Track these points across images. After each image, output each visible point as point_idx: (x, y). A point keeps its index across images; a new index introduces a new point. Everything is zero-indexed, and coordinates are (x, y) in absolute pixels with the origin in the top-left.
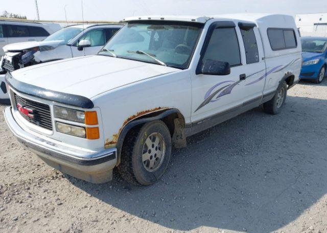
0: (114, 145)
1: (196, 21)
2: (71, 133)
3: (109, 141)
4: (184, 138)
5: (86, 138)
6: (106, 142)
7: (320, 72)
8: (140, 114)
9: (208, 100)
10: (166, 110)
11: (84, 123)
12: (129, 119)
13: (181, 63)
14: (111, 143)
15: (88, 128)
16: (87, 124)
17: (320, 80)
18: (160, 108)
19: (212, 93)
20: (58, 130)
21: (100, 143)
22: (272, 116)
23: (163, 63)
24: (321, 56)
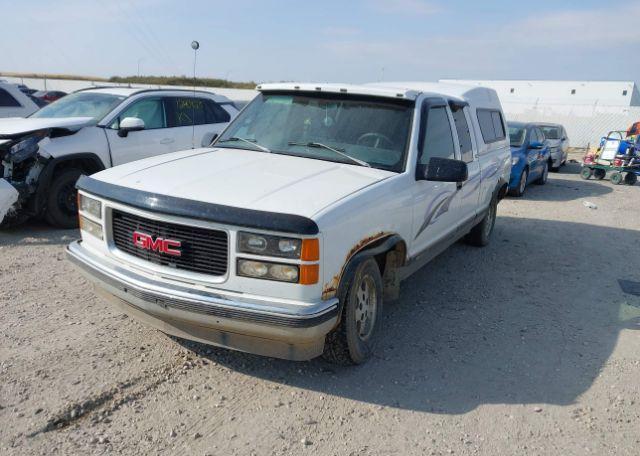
0: (333, 293)
1: (405, 97)
2: (268, 277)
3: (329, 287)
4: (397, 283)
5: (297, 283)
6: (324, 289)
7: (521, 178)
8: (364, 242)
9: (427, 223)
10: (389, 236)
11: (299, 258)
12: (352, 251)
13: (391, 163)
14: (331, 290)
15: (305, 266)
16: (304, 259)
17: (522, 190)
18: (382, 233)
19: (431, 210)
20: (239, 273)
21: (317, 290)
22: (480, 250)
23: (364, 164)
24: (520, 151)
